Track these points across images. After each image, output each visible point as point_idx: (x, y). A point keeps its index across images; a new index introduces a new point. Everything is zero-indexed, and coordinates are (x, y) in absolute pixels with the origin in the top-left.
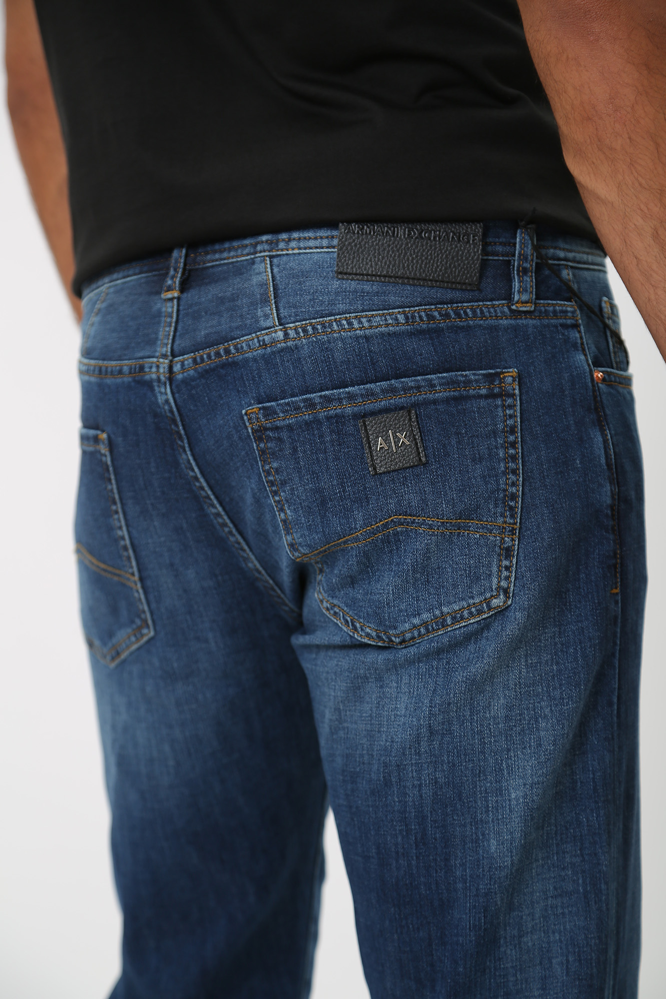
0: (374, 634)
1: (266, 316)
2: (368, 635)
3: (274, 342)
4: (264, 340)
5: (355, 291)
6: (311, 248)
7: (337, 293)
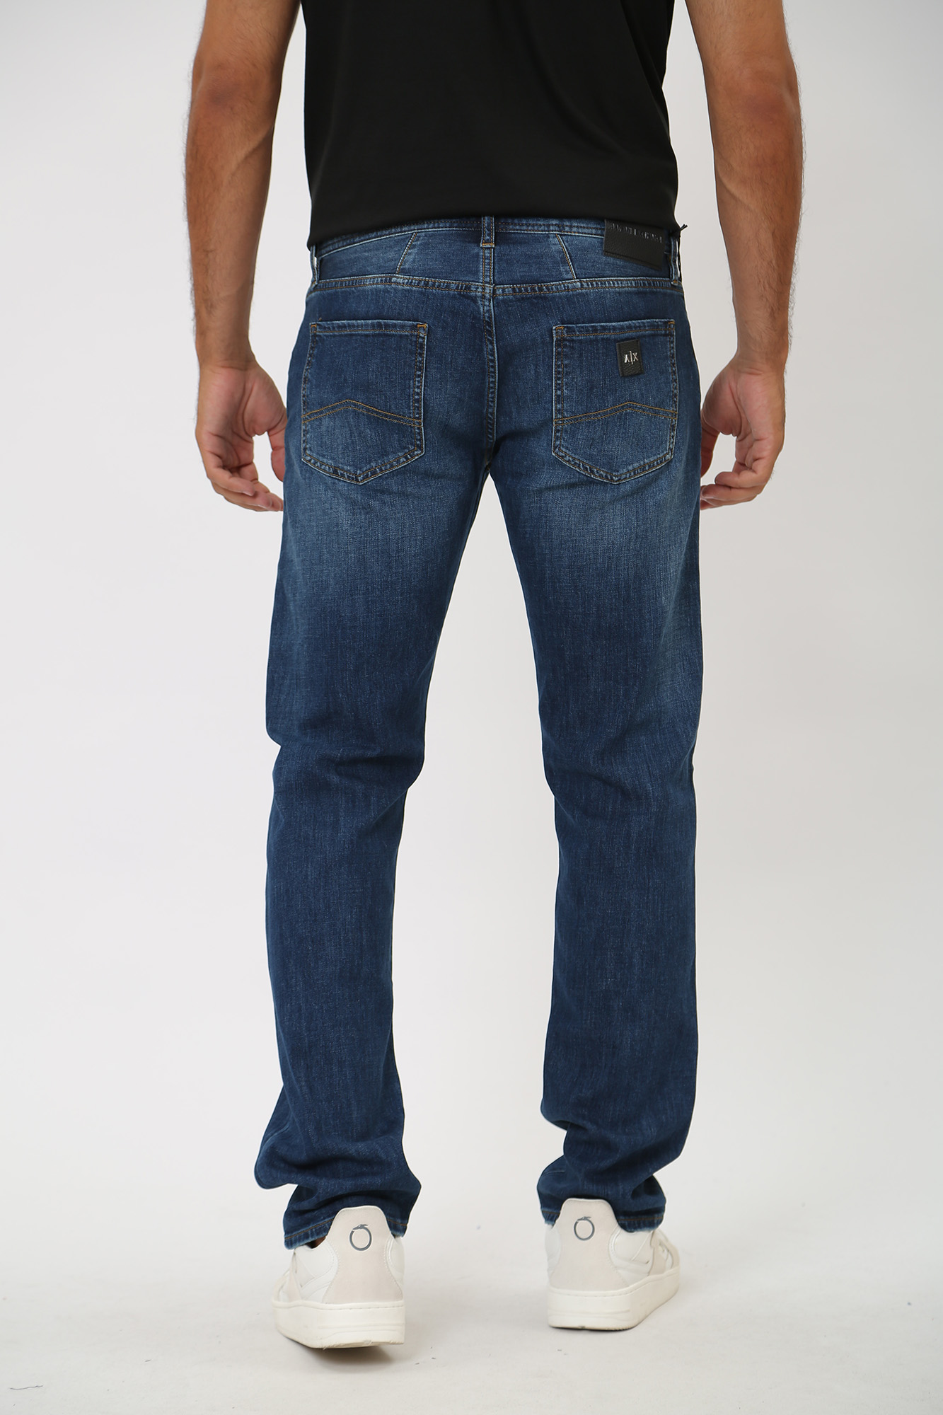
0: (604, 475)
1: (567, 272)
2: (601, 476)
3: (575, 288)
4: (568, 286)
5: (613, 264)
6: (585, 234)
7: (605, 264)
